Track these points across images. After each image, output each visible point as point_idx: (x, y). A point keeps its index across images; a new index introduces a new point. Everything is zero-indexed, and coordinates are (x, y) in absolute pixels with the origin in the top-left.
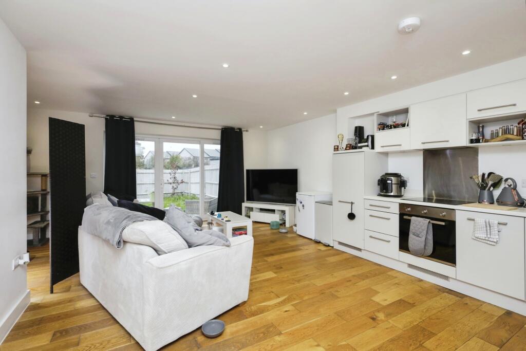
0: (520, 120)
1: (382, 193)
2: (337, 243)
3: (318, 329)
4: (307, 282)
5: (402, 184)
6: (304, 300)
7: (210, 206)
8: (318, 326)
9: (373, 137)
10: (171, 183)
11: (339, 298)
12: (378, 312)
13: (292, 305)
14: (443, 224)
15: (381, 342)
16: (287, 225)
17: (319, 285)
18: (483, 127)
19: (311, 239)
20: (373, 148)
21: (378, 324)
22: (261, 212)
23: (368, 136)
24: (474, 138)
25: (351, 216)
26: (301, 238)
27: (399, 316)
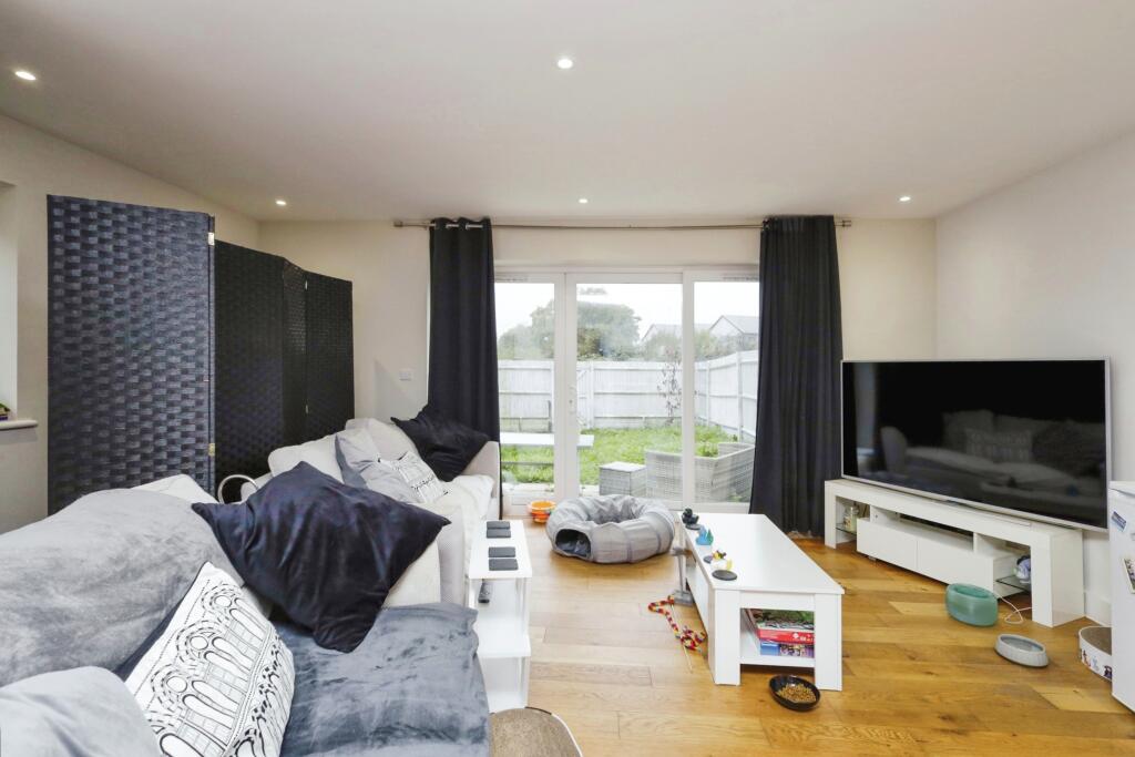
7: (715, 476)
10: (665, 395)
16: (1043, 611)
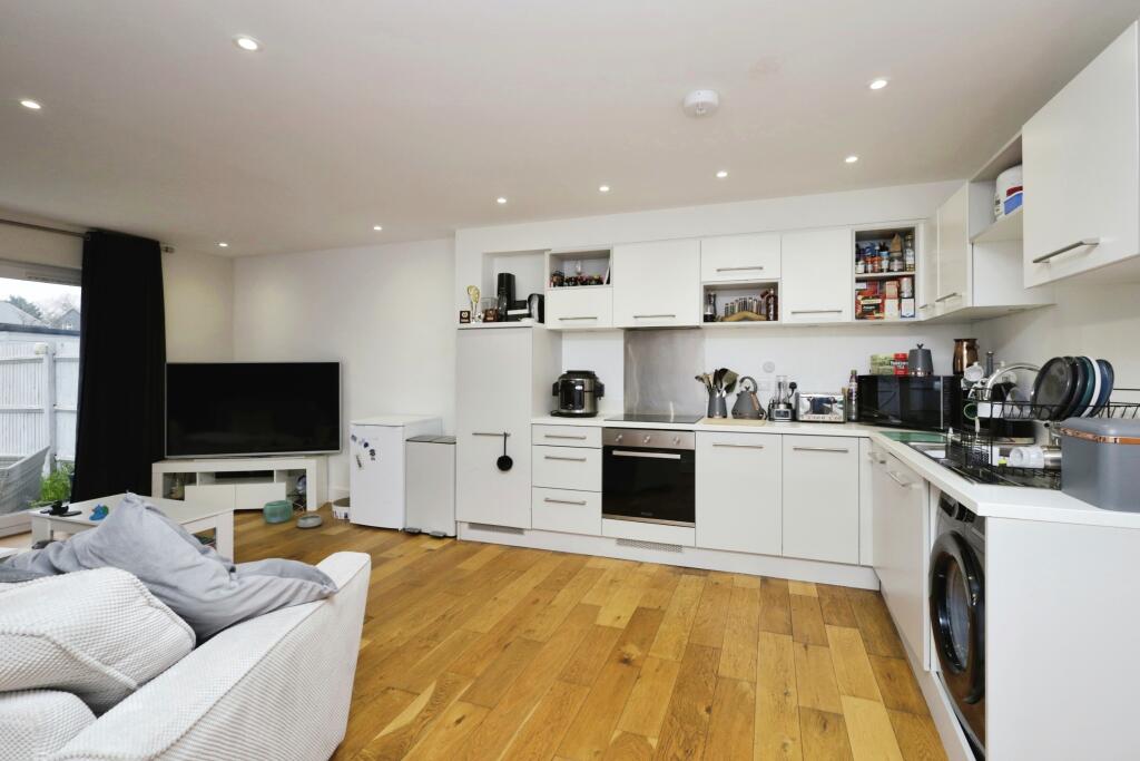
0: (762, 291)
1: (565, 411)
2: (466, 525)
3: (552, 730)
4: (456, 634)
5: (598, 391)
6: (478, 679)
8: (546, 722)
9: (541, 299)
11: (544, 644)
12: (624, 644)
13: (462, 700)
14: (678, 457)
15: (668, 699)
16: (312, 506)
17: (486, 630)
18: (715, 296)
19: (396, 530)
20: (541, 320)
21: (641, 668)
22: (217, 483)
23: (531, 297)
24: (709, 313)
25: (505, 463)
26: (366, 532)
27: (657, 638)
